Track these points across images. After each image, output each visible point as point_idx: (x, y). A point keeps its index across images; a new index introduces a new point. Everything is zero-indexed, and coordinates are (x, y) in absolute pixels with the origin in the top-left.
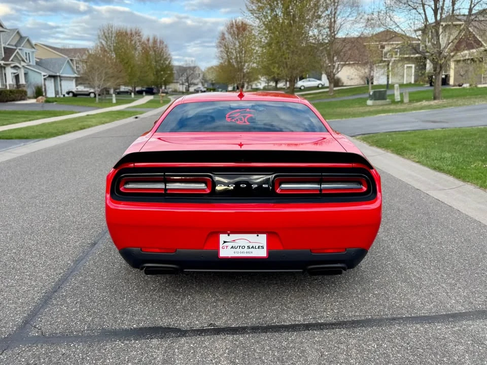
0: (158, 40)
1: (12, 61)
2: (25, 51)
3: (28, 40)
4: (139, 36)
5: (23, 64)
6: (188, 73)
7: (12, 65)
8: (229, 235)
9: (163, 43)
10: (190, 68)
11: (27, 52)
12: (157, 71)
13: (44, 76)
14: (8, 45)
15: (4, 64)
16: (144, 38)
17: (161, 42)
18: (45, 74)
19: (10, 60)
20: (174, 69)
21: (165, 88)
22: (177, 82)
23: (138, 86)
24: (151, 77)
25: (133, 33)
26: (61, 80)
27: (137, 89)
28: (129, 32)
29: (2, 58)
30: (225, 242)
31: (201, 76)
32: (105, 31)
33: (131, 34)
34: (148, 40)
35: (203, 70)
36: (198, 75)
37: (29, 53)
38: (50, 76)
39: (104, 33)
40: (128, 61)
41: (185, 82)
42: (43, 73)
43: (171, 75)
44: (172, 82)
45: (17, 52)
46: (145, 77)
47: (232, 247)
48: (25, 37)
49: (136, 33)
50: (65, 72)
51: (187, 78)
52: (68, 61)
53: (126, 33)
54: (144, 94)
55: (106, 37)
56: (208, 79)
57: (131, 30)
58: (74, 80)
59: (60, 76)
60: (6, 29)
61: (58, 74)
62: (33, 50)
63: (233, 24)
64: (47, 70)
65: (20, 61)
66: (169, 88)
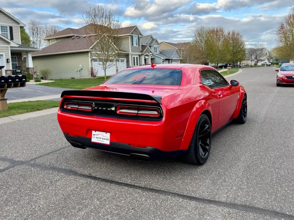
0: (236, 33)
1: (145, 52)
2: (154, 47)
3: (156, 41)
4: (222, 31)
5: (151, 53)
6: (257, 53)
7: (145, 55)
8: (95, 132)
9: (239, 35)
10: (258, 49)
11: (155, 47)
12: (234, 53)
13: (163, 59)
14: (146, 44)
15: (141, 54)
16: (226, 33)
17: (238, 34)
18: (163, 58)
19: (144, 52)
20: (246, 51)
21: (240, 64)
22: (249, 59)
23: (219, 63)
24: (229, 57)
25: (218, 30)
26: (172, 62)
27: (219, 65)
28: (215, 30)
29: (140, 51)
30: (94, 135)
31: (268, 54)
32: (199, 31)
33: (217, 31)
34: (229, 34)
35: (269, 50)
36: (265, 54)
37: (156, 48)
38: (166, 60)
39: (199, 32)
40: (212, 48)
41: (255, 59)
42: (162, 58)
43: (244, 55)
44: (244, 60)
45: (148, 47)
46: (224, 57)
47: (97, 138)
48: (155, 39)
49: (220, 30)
50: (174, 57)
51: (256, 56)
52: (177, 51)
53: (214, 30)
54: (223, 67)
55: (199, 34)
56: (273, 56)
57: (217, 29)
58: (180, 61)
59: (171, 59)
60: (143, 36)
61: (170, 58)
62: (159, 46)
63: (291, 17)
64: (164, 56)
65: (149, 52)
66: (243, 64)
